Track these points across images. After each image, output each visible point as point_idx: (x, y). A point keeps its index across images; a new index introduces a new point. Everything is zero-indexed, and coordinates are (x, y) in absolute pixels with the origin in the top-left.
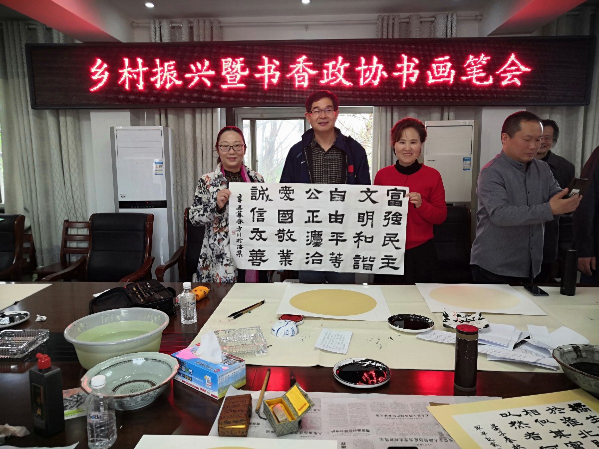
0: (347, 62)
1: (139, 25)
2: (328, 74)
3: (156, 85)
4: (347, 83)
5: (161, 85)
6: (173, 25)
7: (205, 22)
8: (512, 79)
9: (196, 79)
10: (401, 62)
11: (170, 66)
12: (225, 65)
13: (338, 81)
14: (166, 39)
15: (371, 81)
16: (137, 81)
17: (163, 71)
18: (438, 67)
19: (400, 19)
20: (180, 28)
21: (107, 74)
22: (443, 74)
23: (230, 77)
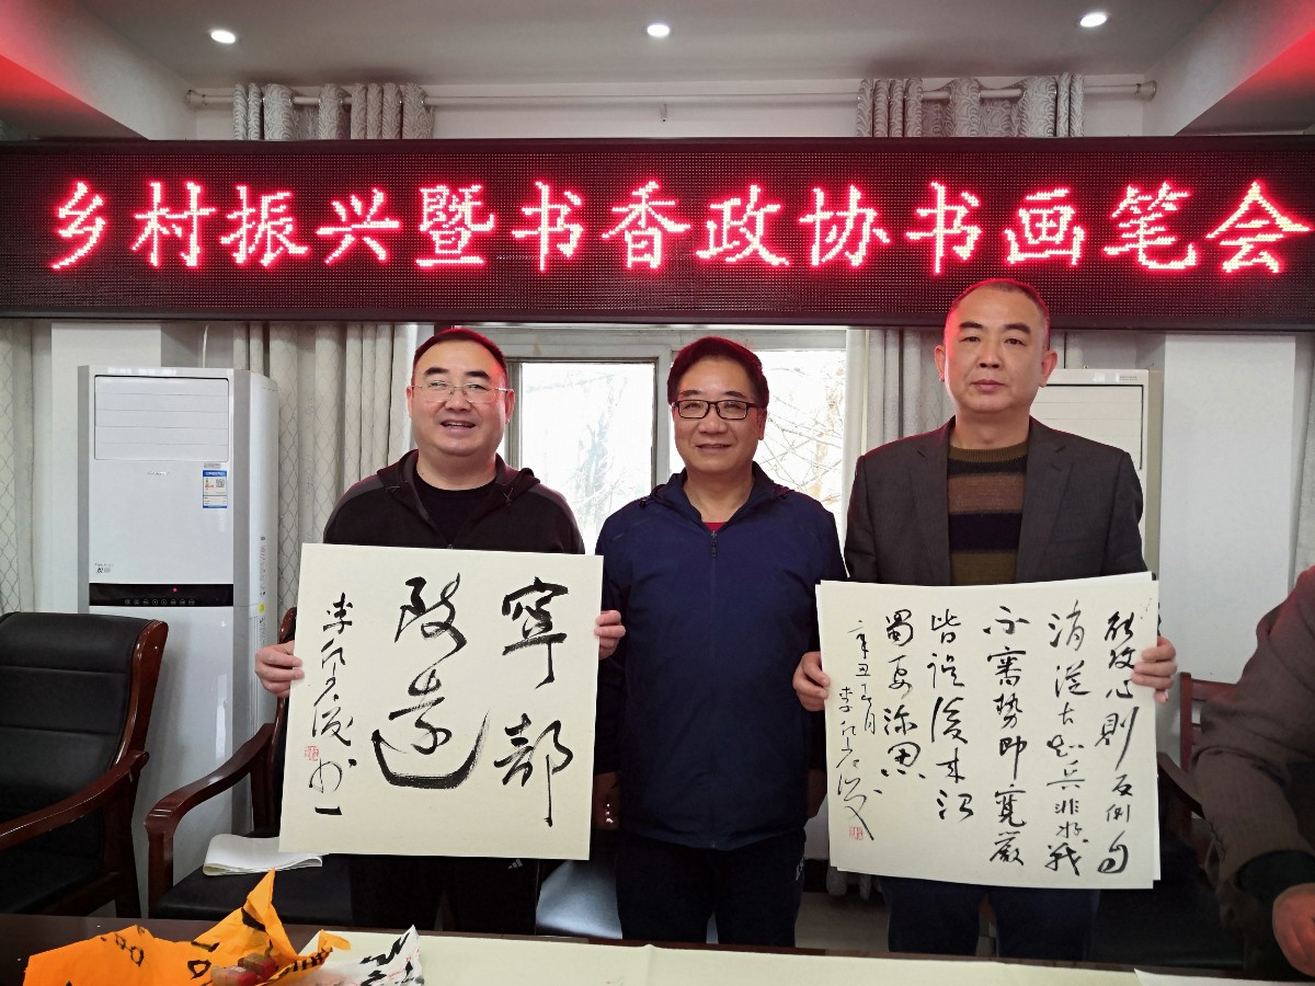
0: (773, 201)
1: (207, 100)
2: (719, 233)
3: (235, 255)
4: (773, 260)
5: (248, 254)
6: (298, 100)
7: (382, 92)
8: (1254, 253)
9: (348, 241)
10: (930, 201)
11: (275, 204)
12: (430, 204)
13: (747, 252)
14: (276, 132)
15: (841, 254)
16: (183, 245)
17: (255, 218)
18: (1036, 219)
19: (923, 92)
20: (316, 107)
21: (100, 222)
22: (1050, 239)
23: (443, 237)
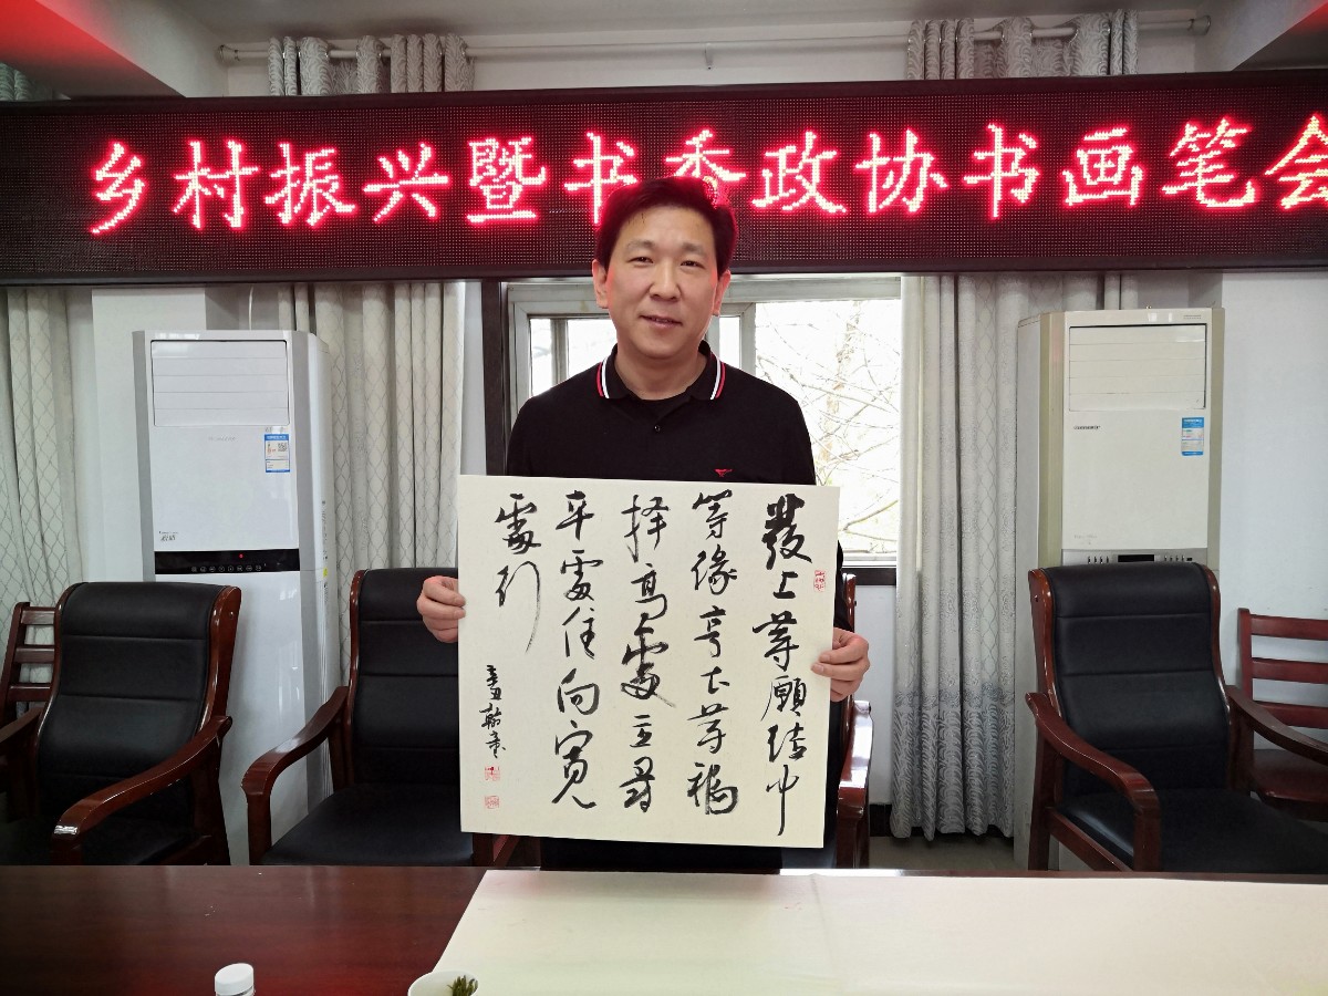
0: (829, 148)
1: (240, 55)
2: (774, 181)
3: (280, 215)
4: (830, 208)
5: (293, 213)
6: (335, 54)
7: (422, 44)
8: (1313, 189)
9: (396, 197)
10: (987, 144)
11: (320, 161)
12: (479, 158)
13: (804, 200)
14: (314, 87)
15: (898, 200)
16: (226, 206)
17: (300, 176)
18: (1094, 159)
19: (973, 33)
20: (352, 61)
21: (139, 185)
22: (1109, 179)
23: (494, 192)
